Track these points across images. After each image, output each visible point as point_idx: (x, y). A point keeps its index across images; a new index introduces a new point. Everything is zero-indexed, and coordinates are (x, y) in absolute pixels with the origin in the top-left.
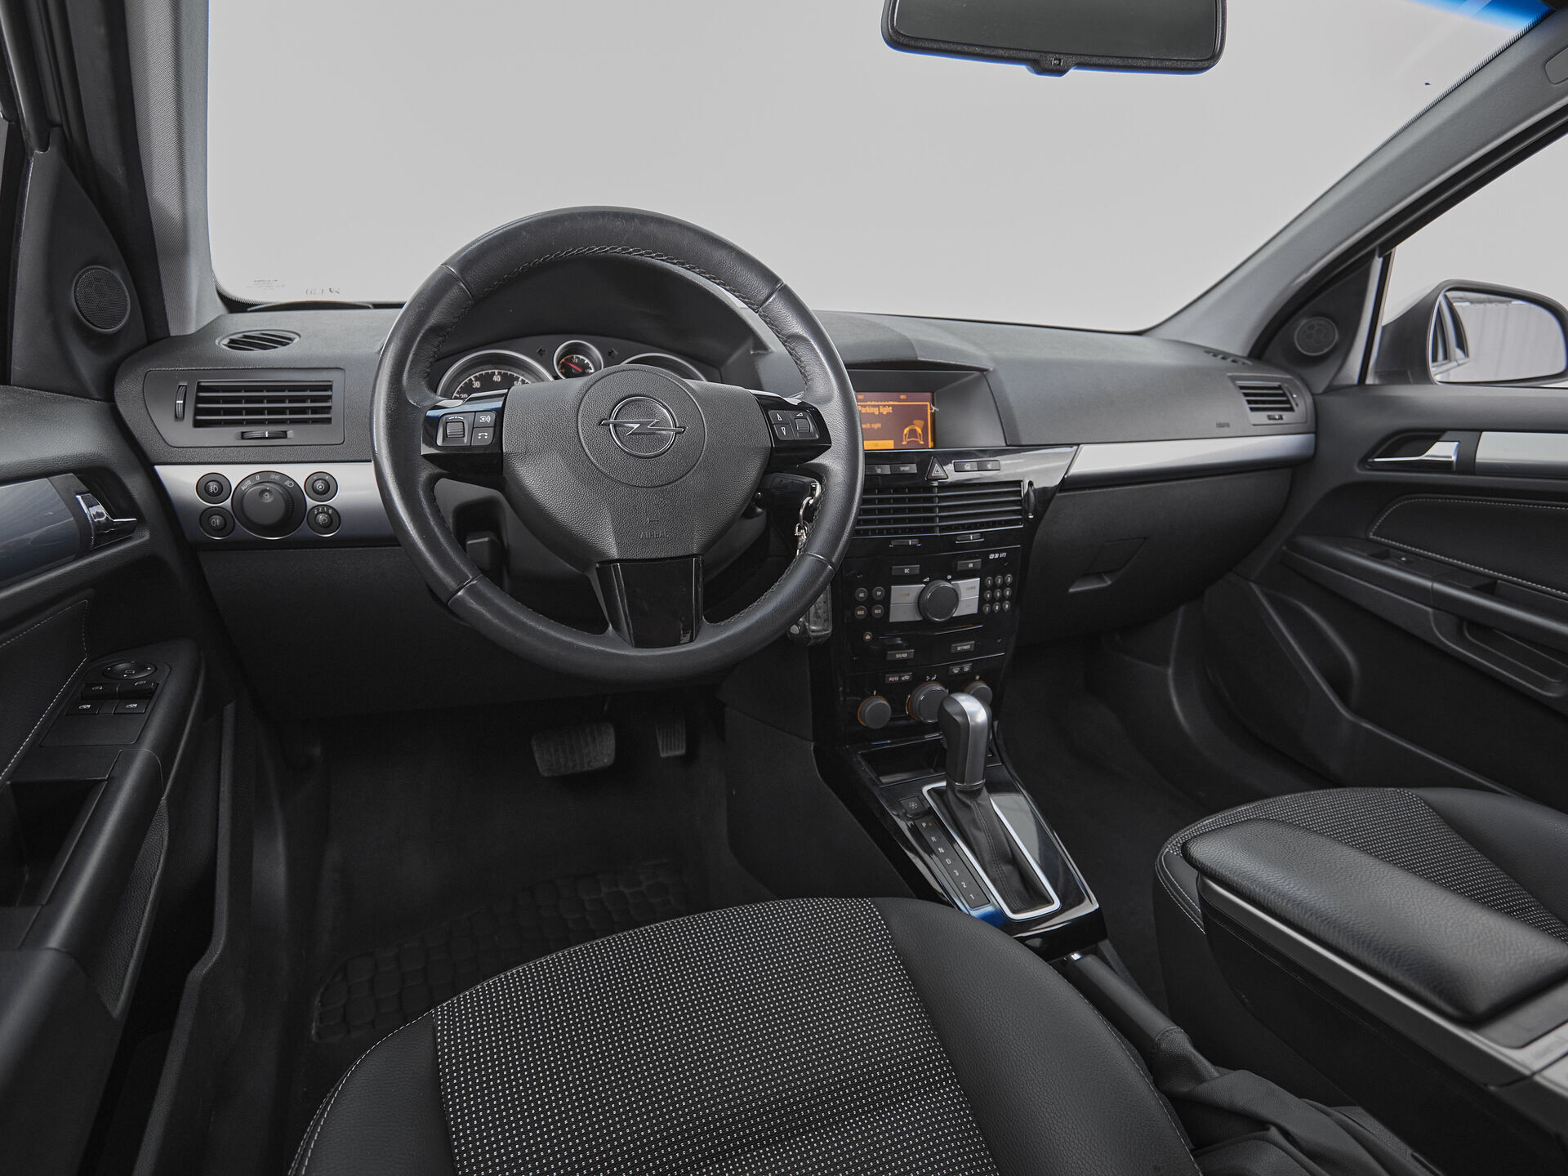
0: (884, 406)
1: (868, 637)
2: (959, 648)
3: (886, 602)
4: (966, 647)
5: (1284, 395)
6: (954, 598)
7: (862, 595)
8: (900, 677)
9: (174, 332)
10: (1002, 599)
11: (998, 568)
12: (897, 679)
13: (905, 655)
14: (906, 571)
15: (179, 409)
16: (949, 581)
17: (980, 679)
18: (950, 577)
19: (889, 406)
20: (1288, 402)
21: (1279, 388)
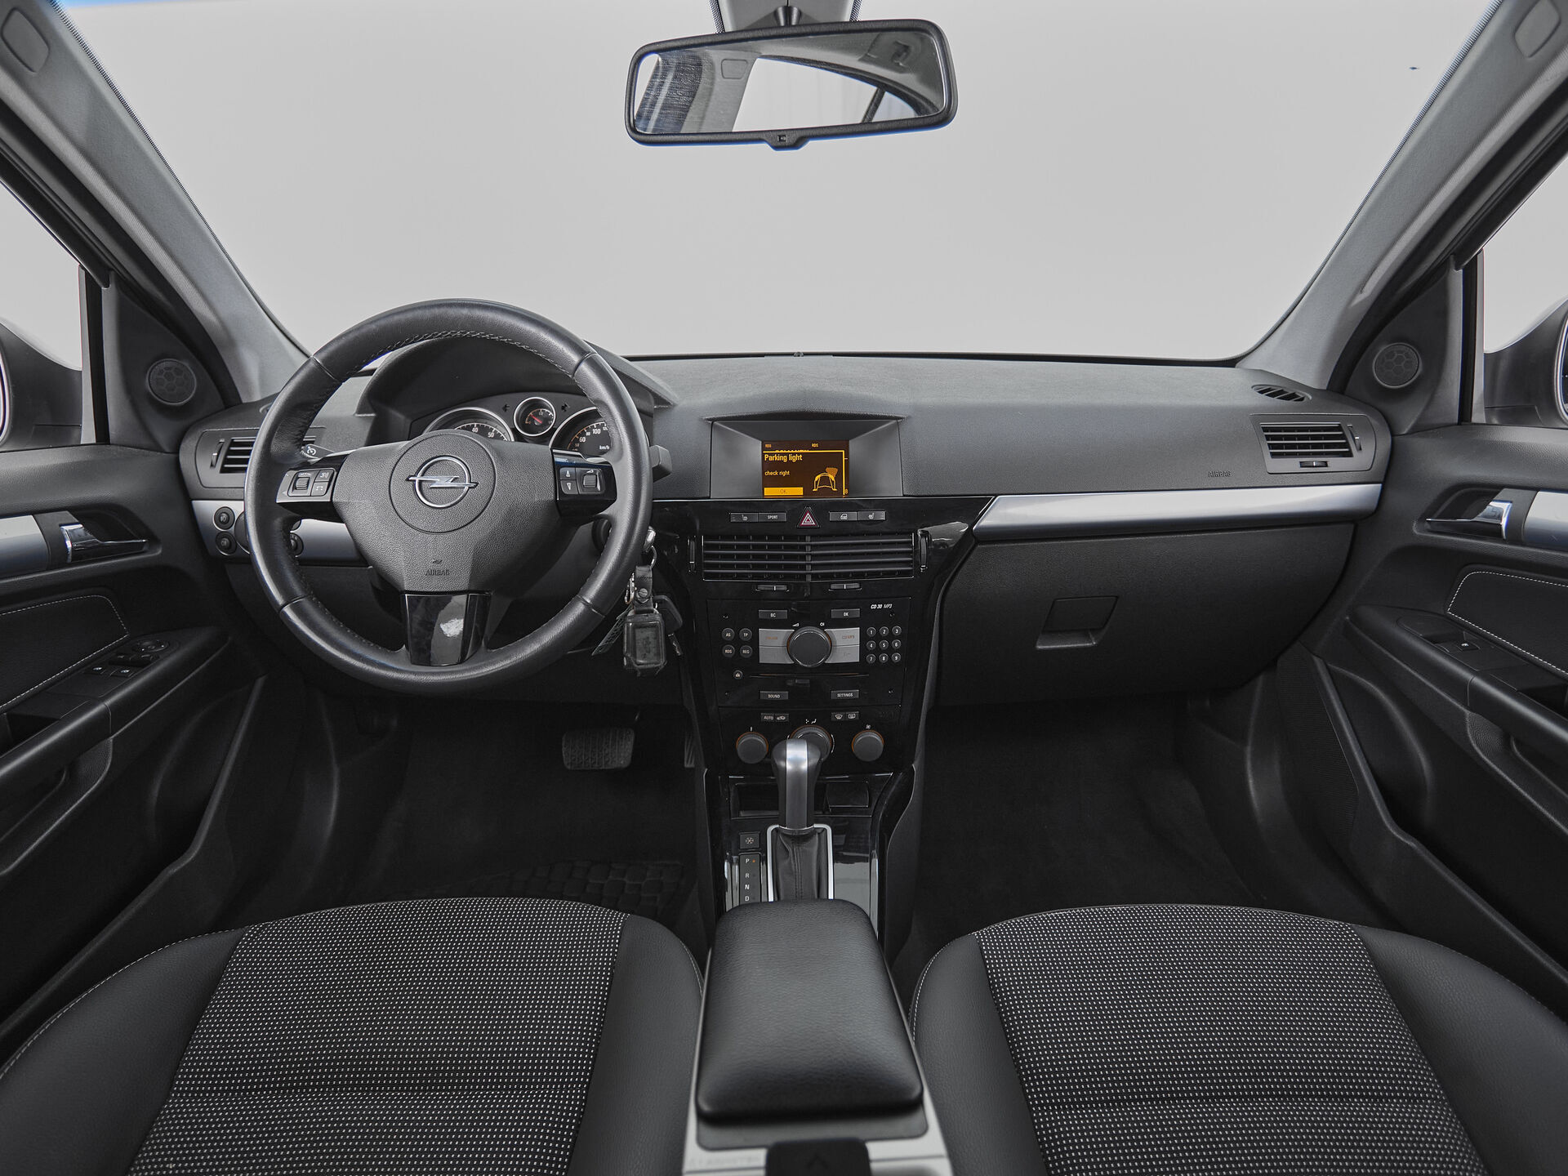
0: (794, 454)
1: (738, 675)
2: (839, 695)
3: (754, 642)
4: (847, 695)
5: (1343, 437)
6: (829, 647)
7: (728, 635)
8: (775, 717)
9: (244, 400)
10: (890, 651)
11: (882, 618)
12: (772, 718)
13: (778, 696)
14: (772, 615)
15: (214, 459)
16: (823, 628)
17: (871, 728)
18: (822, 624)
19: (799, 454)
20: (1346, 445)
21: (1339, 428)
